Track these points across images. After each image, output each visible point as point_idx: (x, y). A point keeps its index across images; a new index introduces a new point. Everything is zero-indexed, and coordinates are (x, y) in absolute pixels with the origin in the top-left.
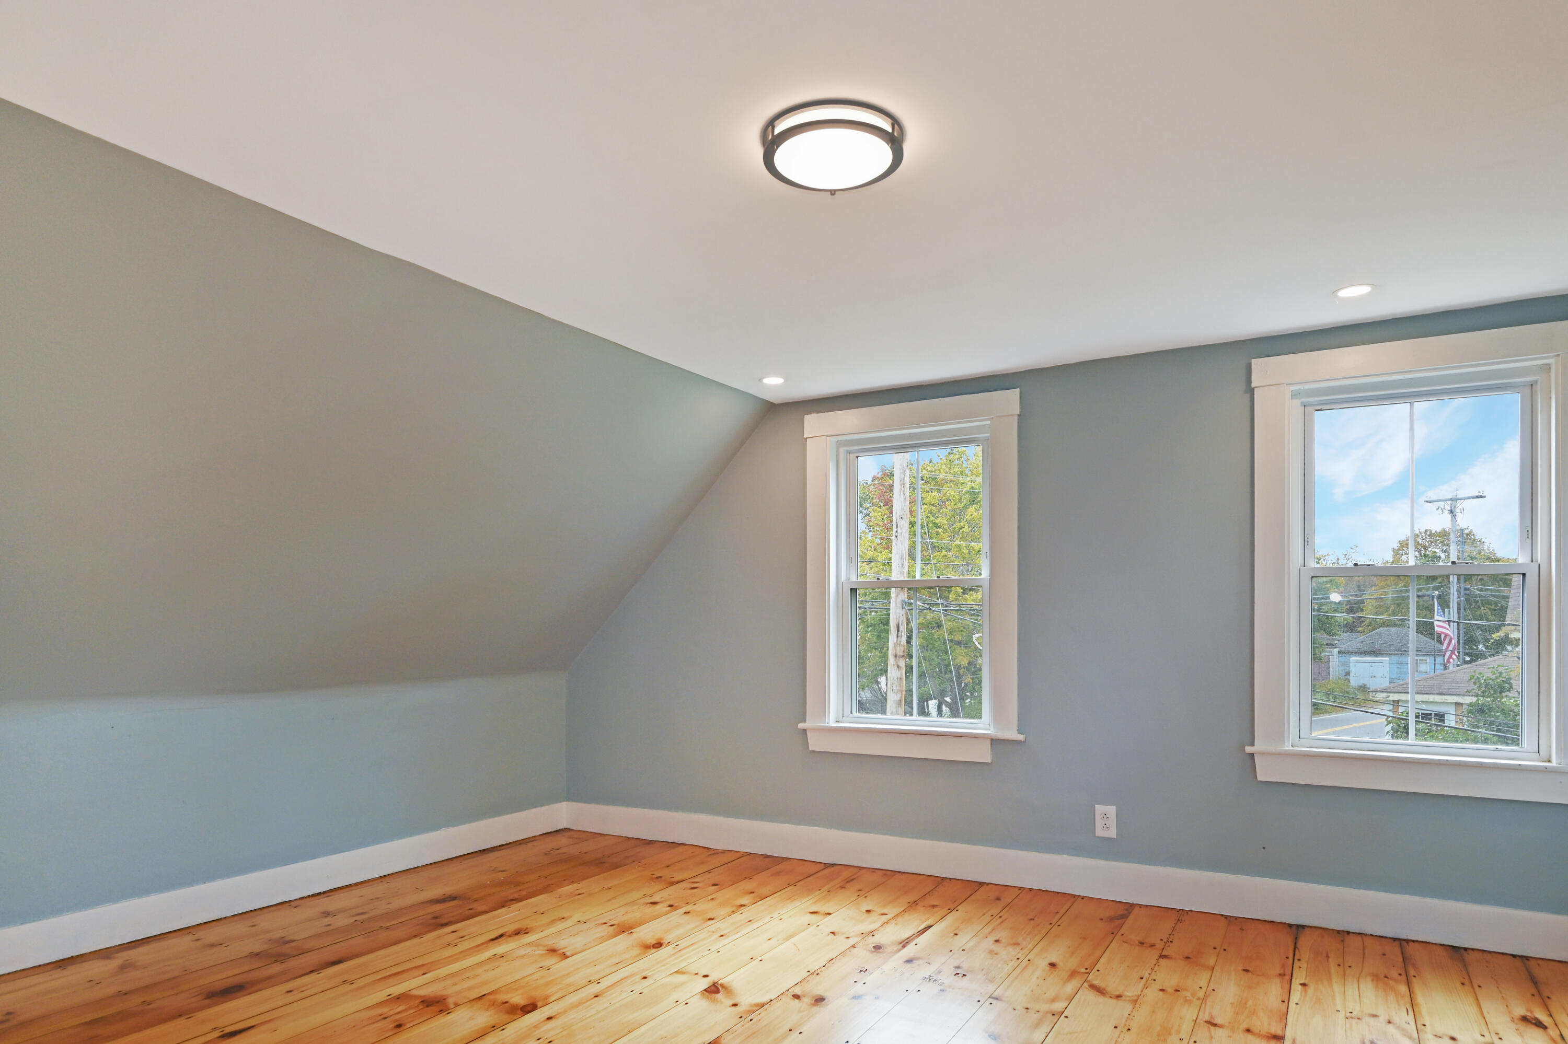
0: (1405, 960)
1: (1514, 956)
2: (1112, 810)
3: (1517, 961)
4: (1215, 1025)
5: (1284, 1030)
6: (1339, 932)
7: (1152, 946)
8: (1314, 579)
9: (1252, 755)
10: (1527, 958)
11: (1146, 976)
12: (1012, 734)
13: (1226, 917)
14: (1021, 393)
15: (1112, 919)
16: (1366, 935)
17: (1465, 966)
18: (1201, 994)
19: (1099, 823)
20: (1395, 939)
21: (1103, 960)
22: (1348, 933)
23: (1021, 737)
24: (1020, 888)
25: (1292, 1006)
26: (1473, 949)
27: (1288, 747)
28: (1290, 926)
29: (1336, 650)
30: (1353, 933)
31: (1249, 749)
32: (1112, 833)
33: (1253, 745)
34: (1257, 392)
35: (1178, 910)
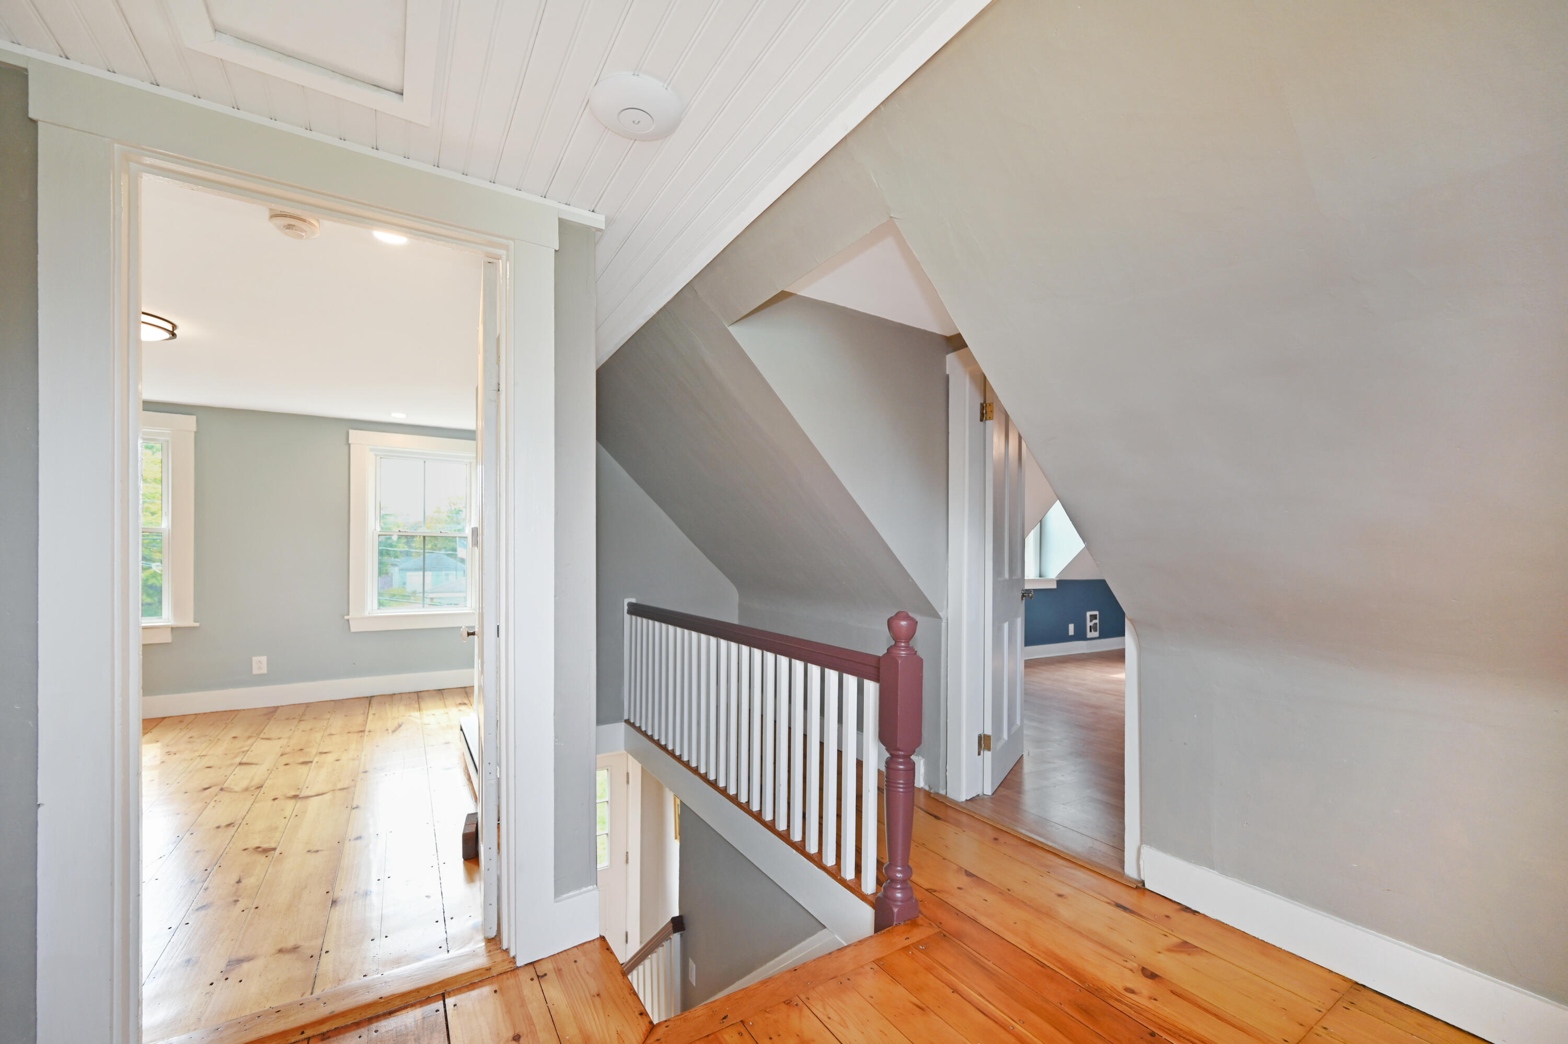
0: (418, 698)
1: (461, 688)
2: (264, 659)
3: (462, 689)
4: (332, 735)
5: (365, 728)
6: (390, 695)
7: (294, 718)
8: (380, 536)
9: (348, 620)
10: (465, 687)
11: (293, 729)
12: (189, 622)
13: (334, 701)
14: (197, 418)
15: (265, 715)
16: (403, 693)
17: (442, 694)
18: (324, 728)
19: (255, 666)
20: (415, 692)
21: (266, 729)
22: (395, 694)
23: (197, 624)
24: (196, 714)
25: (368, 721)
26: (446, 689)
27: (367, 614)
28: (367, 697)
29: (397, 569)
30: (398, 694)
31: (346, 617)
32: (265, 671)
33: (348, 615)
34: (351, 445)
35: (306, 703)
